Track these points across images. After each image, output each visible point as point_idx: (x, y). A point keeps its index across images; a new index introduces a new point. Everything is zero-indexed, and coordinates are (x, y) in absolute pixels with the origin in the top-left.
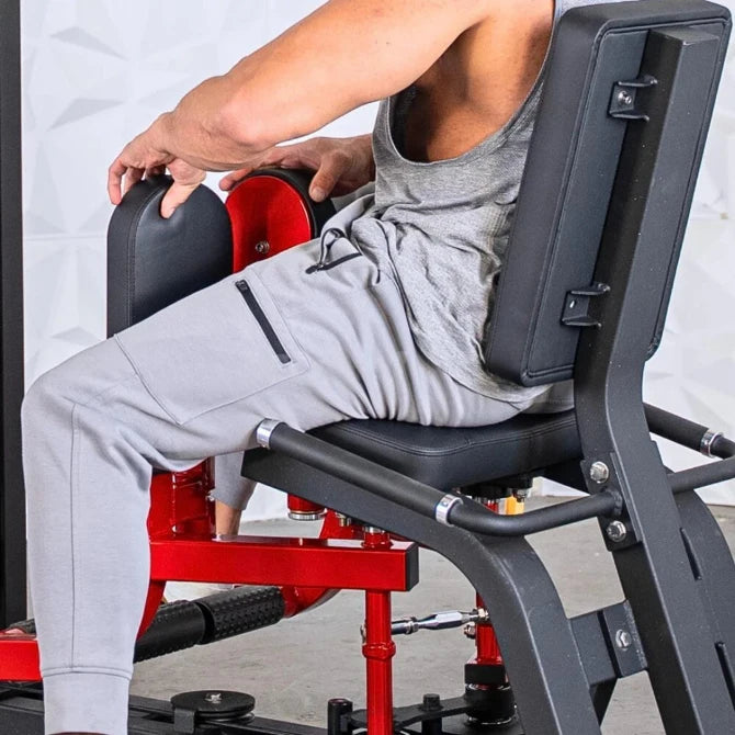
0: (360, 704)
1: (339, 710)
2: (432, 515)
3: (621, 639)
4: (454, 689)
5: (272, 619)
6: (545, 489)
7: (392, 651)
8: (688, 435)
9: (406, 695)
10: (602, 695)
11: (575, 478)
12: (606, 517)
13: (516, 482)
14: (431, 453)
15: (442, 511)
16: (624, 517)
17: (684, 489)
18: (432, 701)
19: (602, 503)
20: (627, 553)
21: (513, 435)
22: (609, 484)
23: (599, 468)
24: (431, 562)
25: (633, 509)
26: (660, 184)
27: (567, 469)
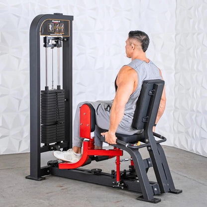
0: (116, 171)
1: (113, 171)
2: (125, 146)
3: (150, 163)
4: (128, 169)
5: (107, 159)
6: (140, 143)
7: (120, 164)
8: (159, 136)
9: (122, 169)
10: (147, 170)
11: (144, 142)
12: (148, 147)
13: (136, 142)
14: (125, 138)
15: (126, 146)
16: (150, 147)
17: (158, 143)
18: (125, 170)
19: (147, 145)
20: (150, 151)
21: (136, 136)
22: (148, 142)
23: (147, 140)
24: (125, 152)
25: (151, 146)
26: (155, 103)
27: (143, 141)
